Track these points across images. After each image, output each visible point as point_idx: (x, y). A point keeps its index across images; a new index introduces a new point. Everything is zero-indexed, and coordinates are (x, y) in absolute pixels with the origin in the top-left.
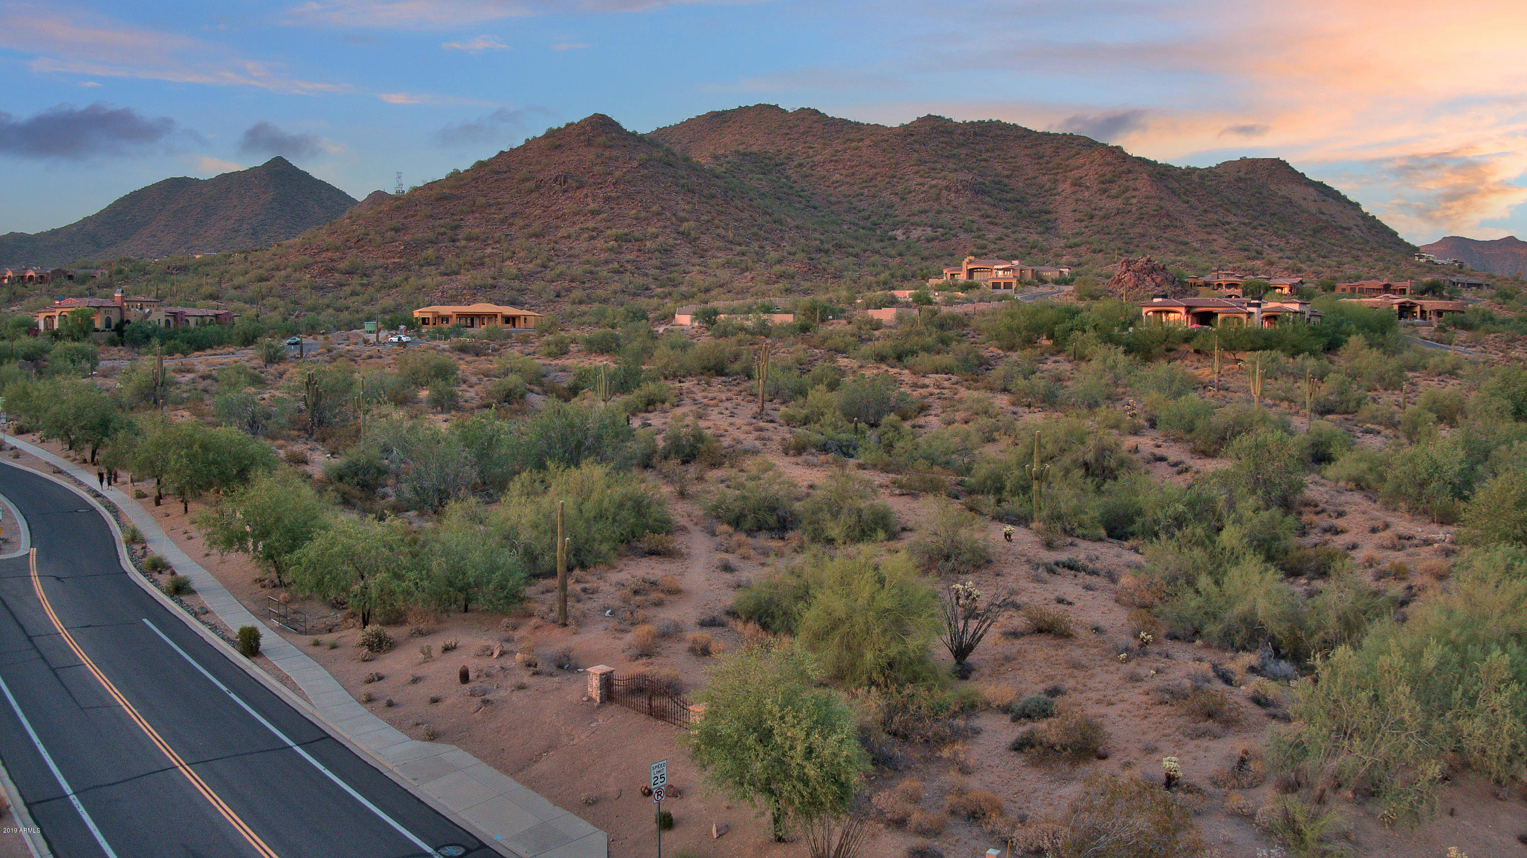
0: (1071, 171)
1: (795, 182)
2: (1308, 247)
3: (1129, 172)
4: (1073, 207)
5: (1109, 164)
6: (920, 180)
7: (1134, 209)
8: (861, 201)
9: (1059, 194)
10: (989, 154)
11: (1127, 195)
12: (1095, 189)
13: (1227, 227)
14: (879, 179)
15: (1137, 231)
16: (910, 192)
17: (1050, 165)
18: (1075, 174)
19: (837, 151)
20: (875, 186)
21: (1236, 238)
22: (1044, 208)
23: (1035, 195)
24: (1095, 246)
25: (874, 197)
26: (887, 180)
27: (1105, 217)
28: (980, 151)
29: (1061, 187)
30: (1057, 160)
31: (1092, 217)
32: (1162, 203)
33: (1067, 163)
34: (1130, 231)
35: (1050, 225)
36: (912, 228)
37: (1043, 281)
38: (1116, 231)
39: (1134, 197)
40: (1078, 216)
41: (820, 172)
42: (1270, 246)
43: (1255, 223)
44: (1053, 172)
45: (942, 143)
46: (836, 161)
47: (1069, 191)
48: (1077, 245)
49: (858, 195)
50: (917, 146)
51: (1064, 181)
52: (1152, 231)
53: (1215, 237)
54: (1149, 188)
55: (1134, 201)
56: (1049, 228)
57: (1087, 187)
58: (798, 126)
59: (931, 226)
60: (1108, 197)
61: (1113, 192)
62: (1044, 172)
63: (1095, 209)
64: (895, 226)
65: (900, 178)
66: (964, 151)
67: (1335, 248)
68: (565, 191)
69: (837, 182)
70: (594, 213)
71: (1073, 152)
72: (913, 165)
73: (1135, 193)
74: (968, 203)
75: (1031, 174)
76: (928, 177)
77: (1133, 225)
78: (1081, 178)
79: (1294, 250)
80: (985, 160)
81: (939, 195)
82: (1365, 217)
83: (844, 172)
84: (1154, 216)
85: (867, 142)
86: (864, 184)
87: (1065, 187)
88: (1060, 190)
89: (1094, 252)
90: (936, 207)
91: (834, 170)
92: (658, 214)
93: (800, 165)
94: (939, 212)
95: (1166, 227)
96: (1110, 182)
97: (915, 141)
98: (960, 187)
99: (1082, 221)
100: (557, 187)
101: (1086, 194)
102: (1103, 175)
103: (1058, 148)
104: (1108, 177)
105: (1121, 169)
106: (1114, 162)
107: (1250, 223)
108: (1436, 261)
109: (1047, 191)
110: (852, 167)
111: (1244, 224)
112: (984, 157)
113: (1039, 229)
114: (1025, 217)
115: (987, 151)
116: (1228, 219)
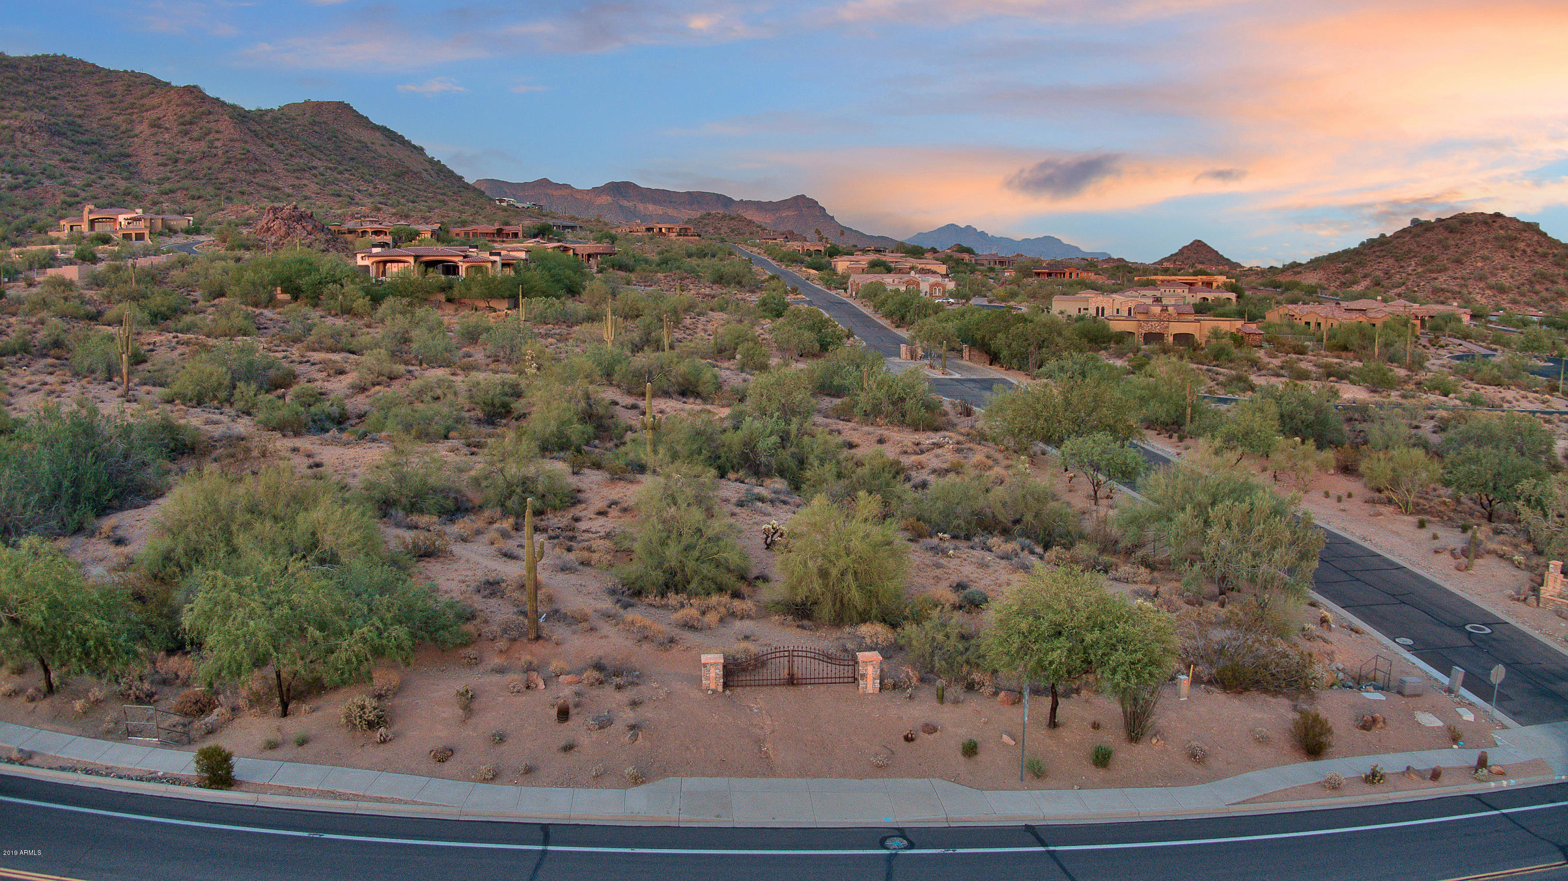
0: (147, 111)
2: (396, 192)
3: (210, 113)
4: (154, 150)
5: (188, 104)
7: (220, 152)
9: (136, 136)
10: (58, 92)
11: (211, 137)
12: (175, 130)
13: (314, 172)
15: (228, 175)
17: (123, 105)
18: (152, 115)
21: (327, 183)
22: (122, 150)
23: (112, 137)
24: (193, 192)
27: (190, 161)
28: (48, 88)
29: (138, 129)
30: (130, 99)
31: (176, 161)
32: (247, 147)
33: (141, 102)
34: (219, 176)
35: (132, 169)
37: (172, 231)
38: (205, 175)
39: (218, 140)
40: (161, 160)
42: (359, 191)
43: (341, 168)
44: (128, 111)
47: (148, 132)
48: (172, 191)
51: (141, 122)
52: (242, 175)
53: (306, 182)
54: (232, 131)
55: (218, 144)
56: (132, 172)
57: (167, 129)
60: (191, 139)
61: (195, 135)
62: (118, 112)
63: (178, 153)
66: (32, 88)
67: (421, 193)
71: (146, 91)
73: (217, 136)
74: (46, 146)
75: (105, 114)
77: (221, 170)
78: (159, 119)
79: (383, 195)
80: (55, 98)
81: (12, 137)
82: (431, 161)
84: (241, 160)
87: (143, 128)
88: (137, 132)
89: (193, 198)
90: (12, 151)
94: (16, 154)
95: (256, 171)
96: (191, 123)
98: (34, 128)
99: (166, 165)
101: (167, 136)
102: (183, 116)
103: (129, 86)
104: (188, 118)
105: (201, 110)
106: (193, 102)
107: (336, 168)
108: (517, 205)
109: (124, 133)
111: (330, 169)
112: (53, 95)
113: (125, 174)
114: (105, 161)
115: (56, 88)
116: (314, 164)
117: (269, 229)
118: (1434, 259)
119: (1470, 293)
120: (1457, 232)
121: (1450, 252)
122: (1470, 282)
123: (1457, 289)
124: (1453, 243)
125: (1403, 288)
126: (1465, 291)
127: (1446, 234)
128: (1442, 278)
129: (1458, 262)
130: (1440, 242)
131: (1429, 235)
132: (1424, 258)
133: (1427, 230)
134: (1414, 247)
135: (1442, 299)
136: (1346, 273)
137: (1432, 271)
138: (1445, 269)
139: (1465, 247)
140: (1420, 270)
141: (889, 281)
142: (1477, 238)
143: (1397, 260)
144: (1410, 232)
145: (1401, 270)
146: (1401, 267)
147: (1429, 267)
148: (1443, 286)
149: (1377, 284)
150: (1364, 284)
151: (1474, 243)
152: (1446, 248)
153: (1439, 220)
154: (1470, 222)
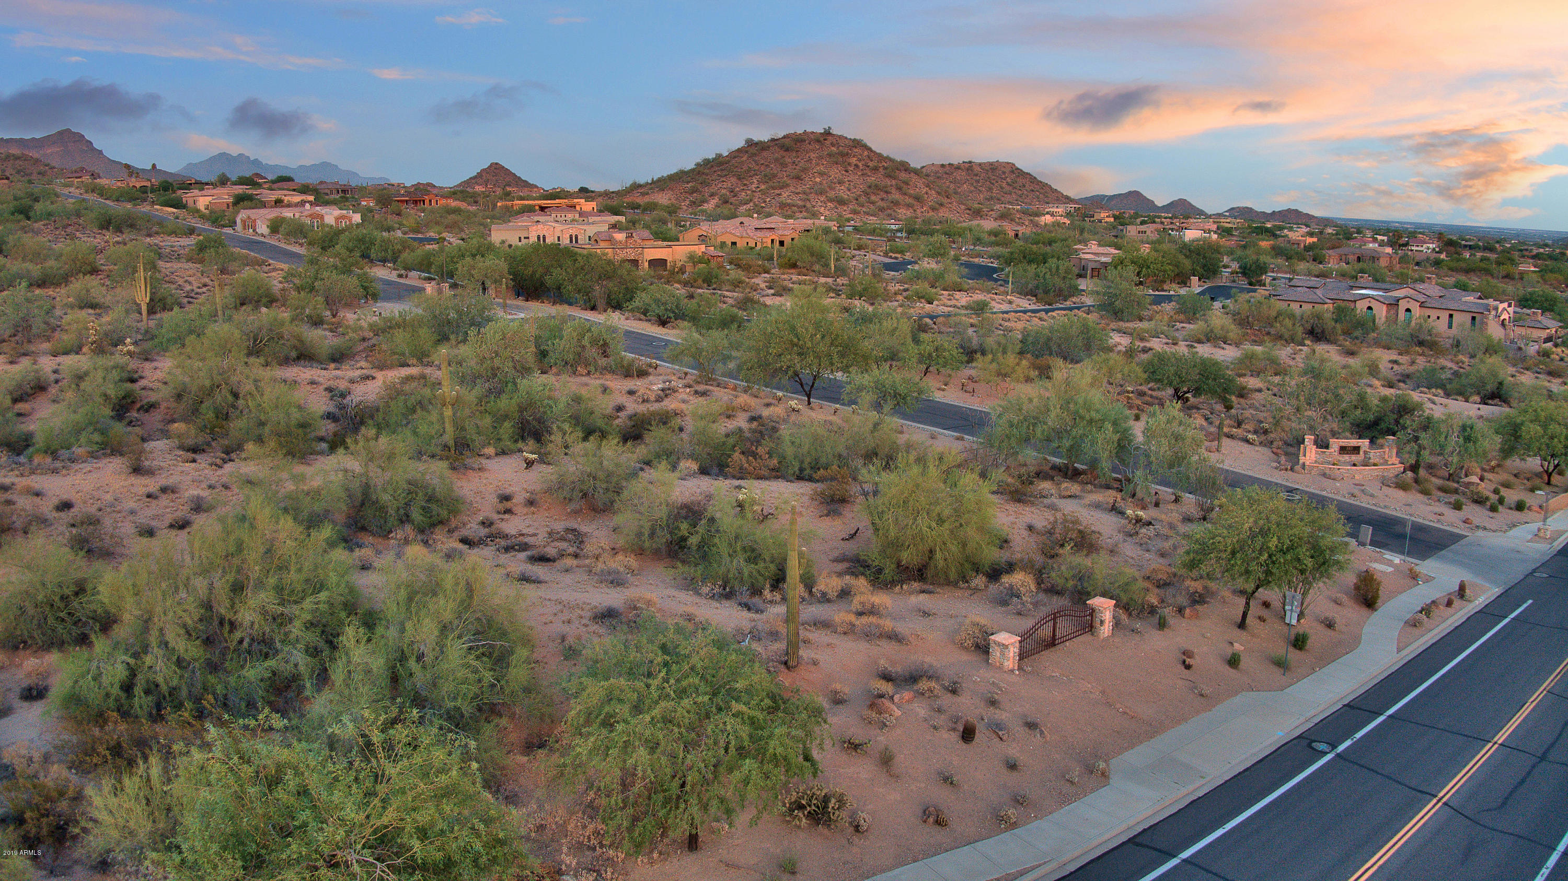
118: (775, 176)
119: (814, 207)
120: (792, 150)
121: (790, 168)
122: (812, 196)
123: (800, 203)
124: (789, 160)
125: (751, 204)
126: (808, 205)
127: (782, 153)
128: (785, 194)
129: (798, 178)
130: (776, 160)
131: (765, 154)
132: (766, 176)
133: (763, 149)
134: (753, 165)
135: (789, 213)
136: (692, 193)
137: (773, 188)
138: (787, 186)
139: (802, 164)
140: (763, 187)
141: (288, 213)
142: (812, 155)
143: (739, 179)
144: (747, 152)
145: (745, 188)
146: (745, 185)
147: (771, 184)
148: (789, 201)
149: (726, 202)
150: (713, 202)
151: (810, 160)
152: (784, 165)
153: (773, 140)
154: (803, 141)
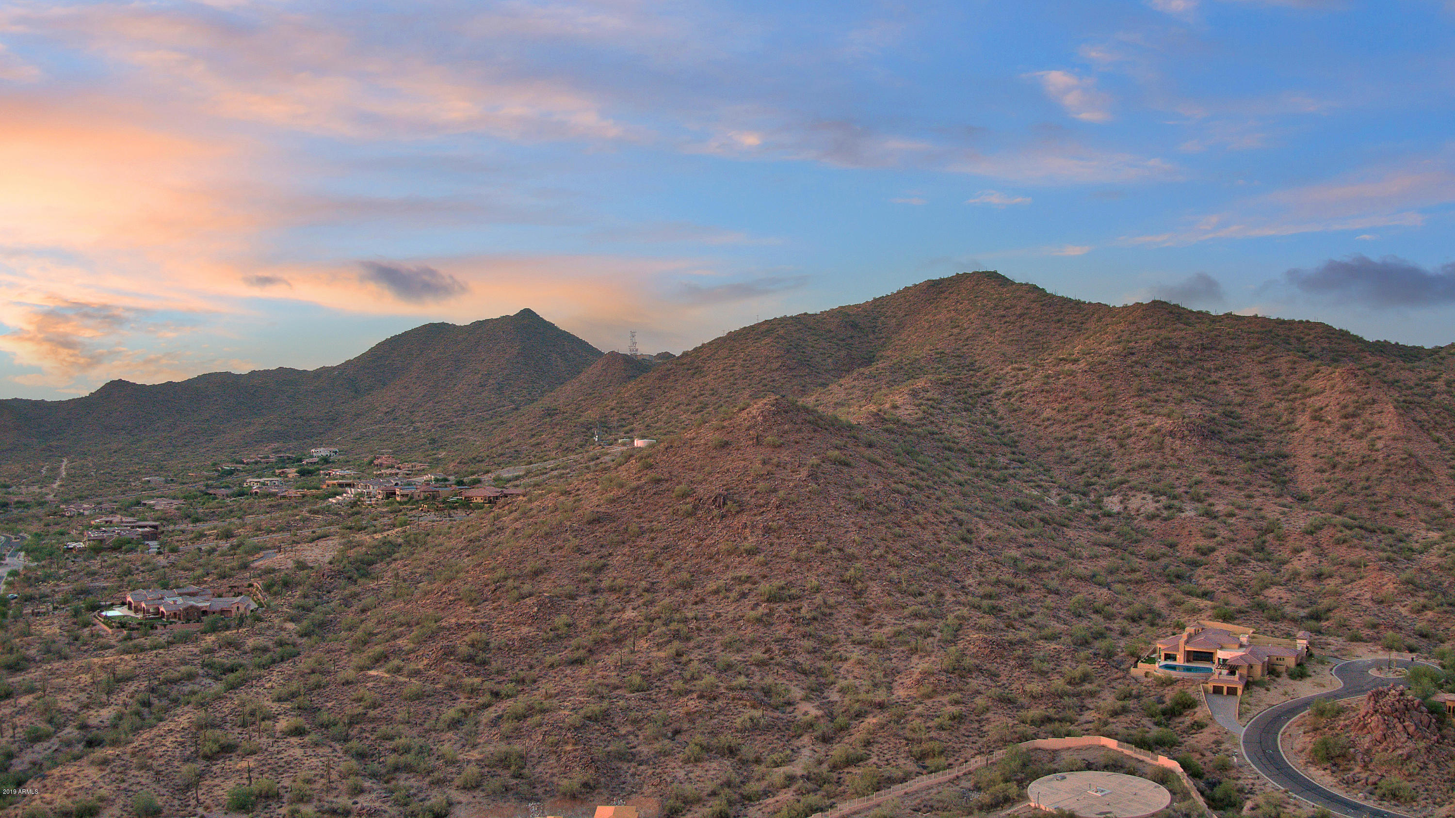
0: (1310, 396)
1: (1001, 419)
3: (1374, 402)
4: (1313, 450)
5: (1351, 391)
6: (1142, 419)
7: (1380, 457)
8: (1074, 446)
9: (1297, 430)
10: (1219, 374)
12: (1337, 425)
14: (1095, 416)
15: (1384, 489)
16: (1130, 436)
17: (1286, 387)
18: (1315, 402)
19: (1048, 377)
20: (1090, 426)
22: (1282, 449)
23: (1271, 431)
25: (1089, 441)
26: (1105, 418)
27: (1349, 468)
28: (1209, 370)
29: (1299, 420)
30: (1294, 380)
32: (1410, 447)
34: (1377, 490)
35: (1287, 476)
36: (1131, 493)
39: (1380, 438)
40: (1319, 463)
41: (1030, 405)
44: (1291, 397)
45: (1167, 362)
46: (1047, 392)
47: (1309, 426)
49: (1071, 439)
50: (1138, 369)
51: (1303, 412)
52: (1401, 488)
54: (1395, 426)
55: (1380, 445)
56: (1286, 482)
57: (1328, 422)
58: (1013, 306)
59: (1152, 492)
60: (1352, 436)
61: (1358, 430)
62: (1280, 396)
63: (1338, 454)
64: (1110, 490)
65: (1119, 416)
66: (1191, 372)
68: (723, 516)
69: (1048, 419)
70: (751, 553)
71: (1311, 369)
72: (1133, 396)
73: (1380, 433)
74: (1196, 453)
75: (1267, 401)
76: (1150, 413)
77: (1380, 481)
78: (1321, 409)
80: (1215, 383)
81: (1161, 443)
83: (1057, 406)
84: (1402, 467)
85: (1082, 365)
86: (1079, 424)
87: (1303, 419)
88: (1298, 424)
90: (1159, 461)
91: (1046, 402)
92: (824, 551)
93: (1008, 395)
94: (1162, 467)
96: (1354, 416)
97: (1136, 362)
98: (1186, 432)
99: (1324, 471)
100: (716, 512)
101: (1328, 431)
102: (1345, 407)
103: (1295, 363)
104: (1351, 409)
105: (1365, 397)
106: (1357, 388)
109: (1284, 425)
110: (1066, 400)
112: (1214, 378)
114: (1259, 469)
115: (1217, 369)
117: (1365, 726)
